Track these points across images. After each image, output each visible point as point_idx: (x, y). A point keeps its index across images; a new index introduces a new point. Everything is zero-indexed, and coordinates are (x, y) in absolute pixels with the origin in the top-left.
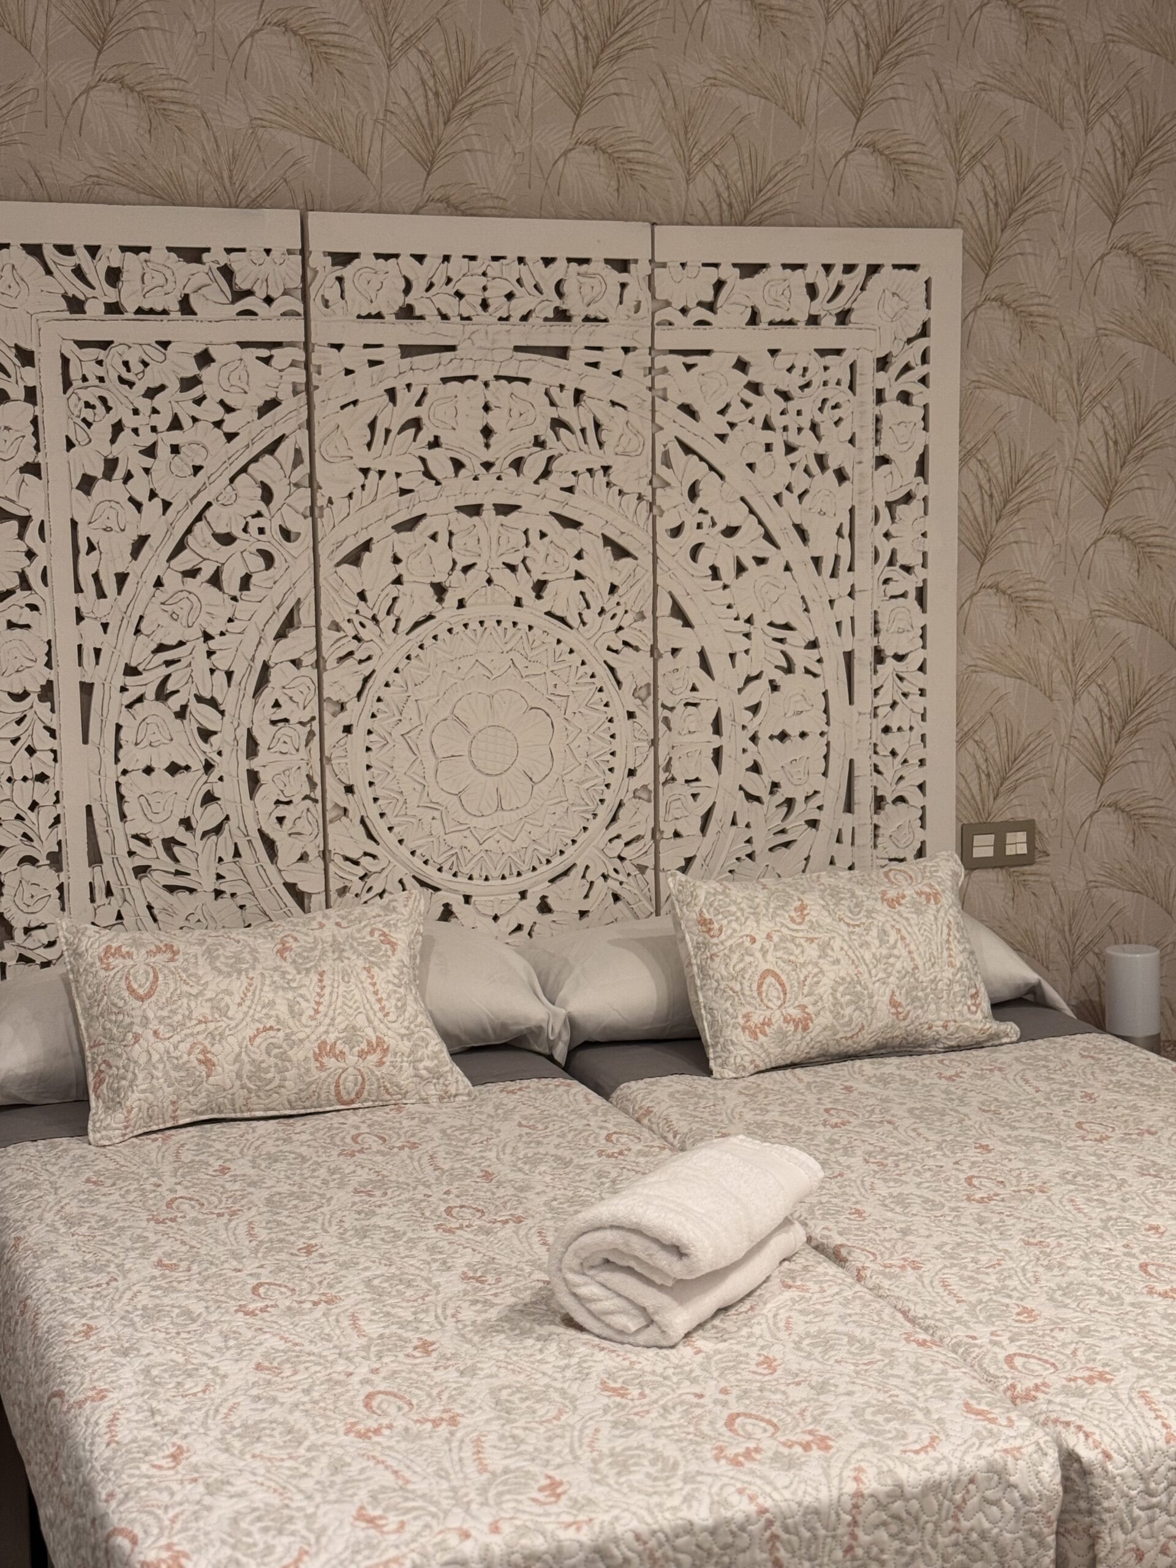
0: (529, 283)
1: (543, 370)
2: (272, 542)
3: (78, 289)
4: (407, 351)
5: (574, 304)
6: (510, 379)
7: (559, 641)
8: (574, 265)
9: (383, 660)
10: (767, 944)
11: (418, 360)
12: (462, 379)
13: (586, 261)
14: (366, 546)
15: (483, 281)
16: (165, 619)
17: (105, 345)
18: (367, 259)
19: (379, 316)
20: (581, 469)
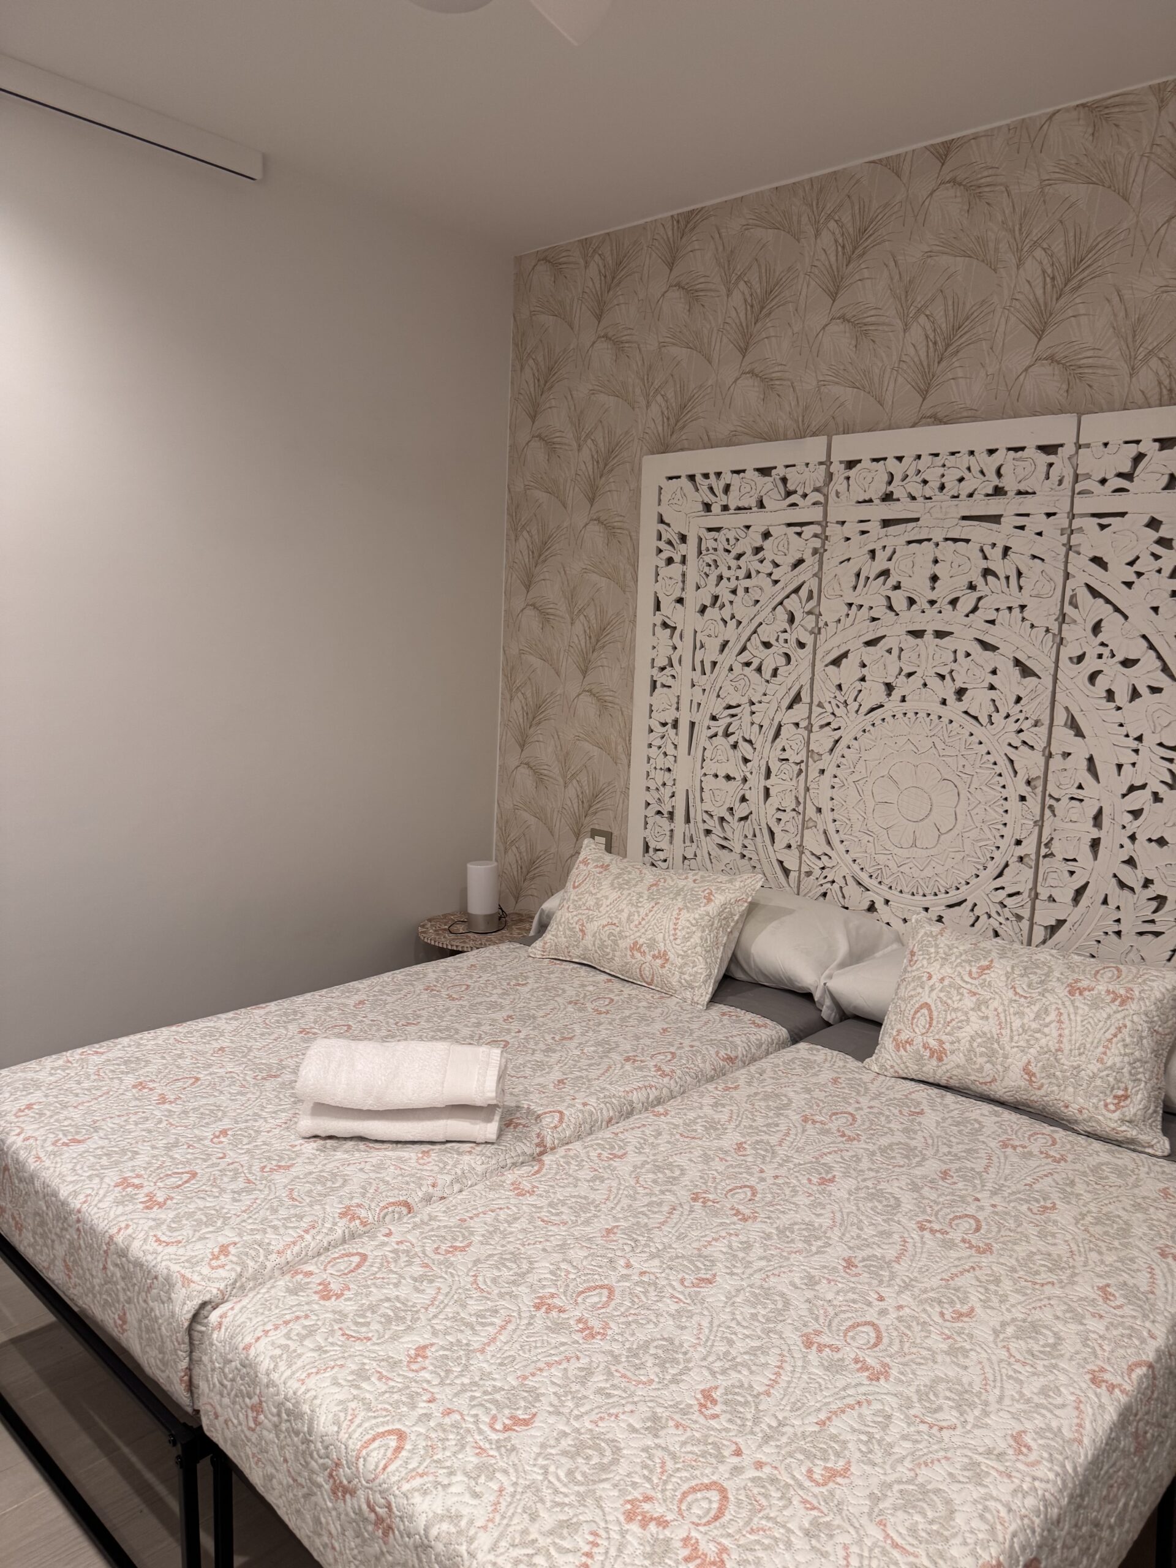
0: (975, 469)
1: (979, 533)
2: (792, 648)
3: (709, 498)
4: (886, 523)
5: (1009, 483)
6: (955, 540)
7: (972, 734)
8: (1012, 452)
9: (847, 730)
10: (937, 984)
11: (891, 530)
12: (920, 542)
13: (1022, 449)
14: (845, 655)
15: (941, 470)
16: (731, 690)
17: (718, 530)
18: (866, 463)
19: (871, 501)
20: (1003, 606)
